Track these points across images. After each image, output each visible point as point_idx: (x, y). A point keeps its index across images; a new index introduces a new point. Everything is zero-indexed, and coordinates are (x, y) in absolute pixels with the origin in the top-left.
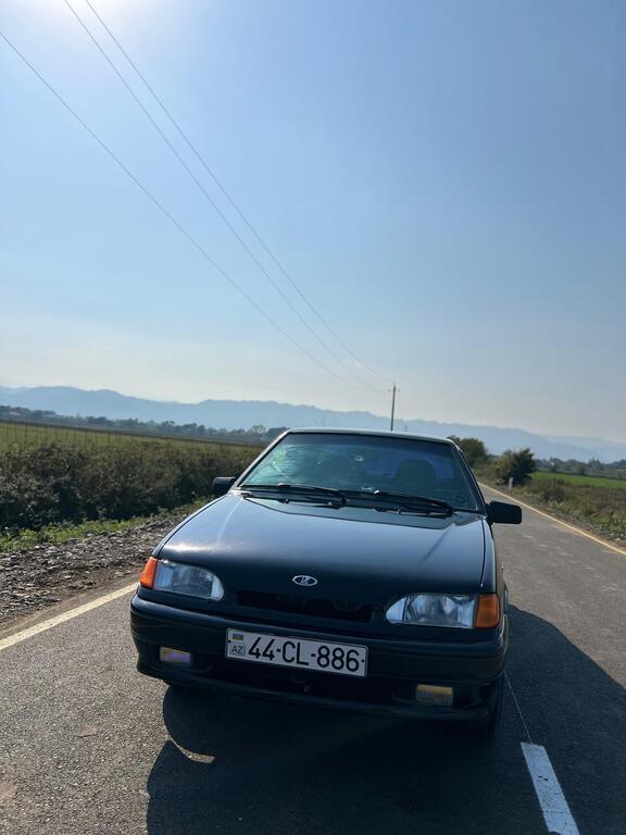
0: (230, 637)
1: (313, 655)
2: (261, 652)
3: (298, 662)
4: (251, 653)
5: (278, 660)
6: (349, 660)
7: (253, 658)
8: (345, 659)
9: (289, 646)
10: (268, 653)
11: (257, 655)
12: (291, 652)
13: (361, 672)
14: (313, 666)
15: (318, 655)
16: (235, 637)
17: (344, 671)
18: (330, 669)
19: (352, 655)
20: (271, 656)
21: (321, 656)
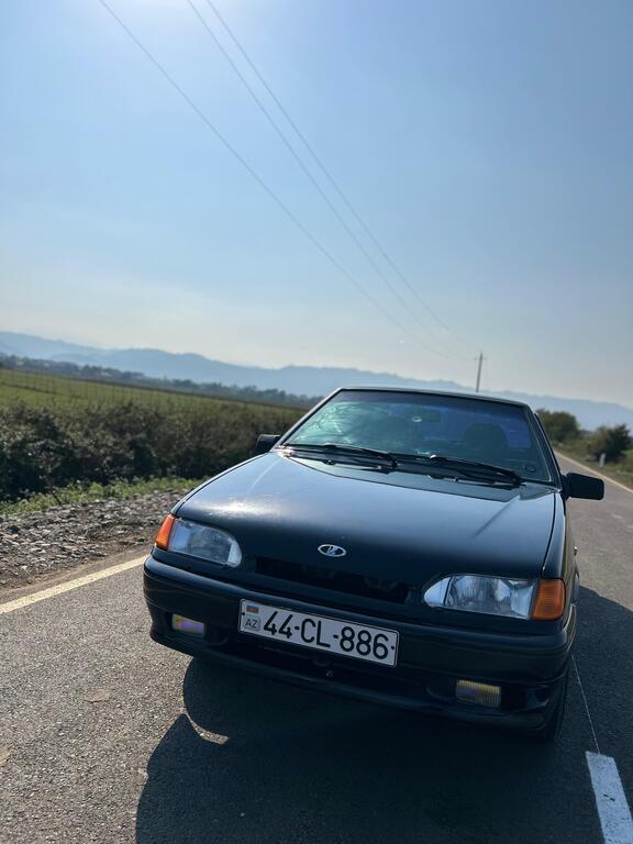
0: (244, 609)
1: (336, 637)
2: (278, 628)
3: (318, 643)
4: (266, 628)
5: (296, 639)
6: (377, 645)
7: (268, 634)
8: (371, 644)
9: (308, 624)
10: (285, 630)
11: (273, 631)
12: (311, 631)
13: (390, 661)
14: (335, 648)
15: (341, 637)
16: (249, 609)
17: (371, 657)
18: (354, 654)
19: (380, 640)
20: (289, 634)
21: (345, 638)
